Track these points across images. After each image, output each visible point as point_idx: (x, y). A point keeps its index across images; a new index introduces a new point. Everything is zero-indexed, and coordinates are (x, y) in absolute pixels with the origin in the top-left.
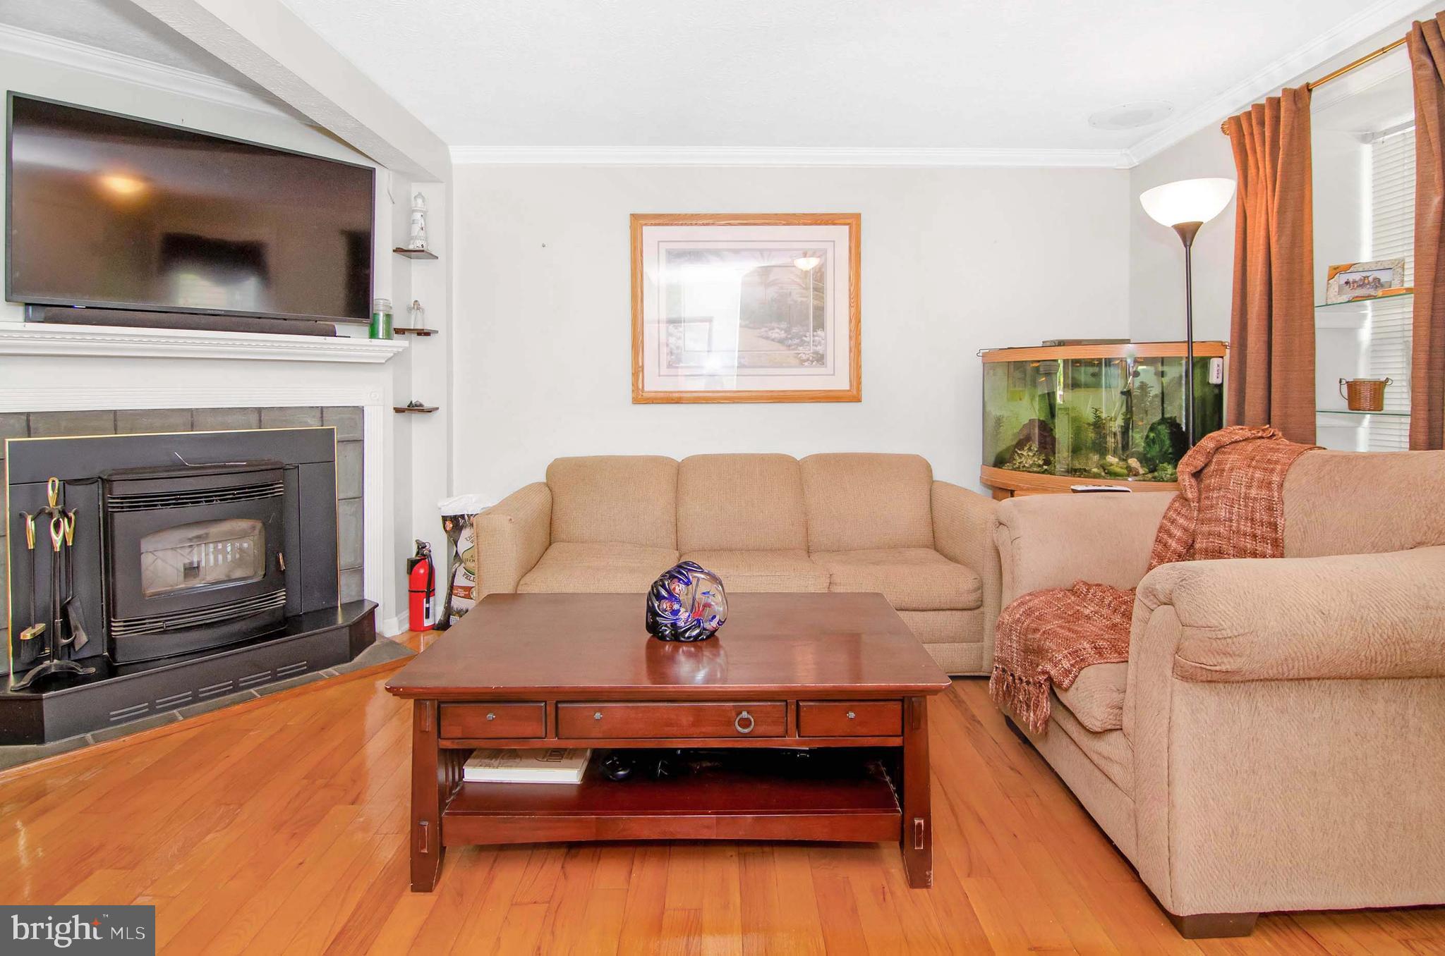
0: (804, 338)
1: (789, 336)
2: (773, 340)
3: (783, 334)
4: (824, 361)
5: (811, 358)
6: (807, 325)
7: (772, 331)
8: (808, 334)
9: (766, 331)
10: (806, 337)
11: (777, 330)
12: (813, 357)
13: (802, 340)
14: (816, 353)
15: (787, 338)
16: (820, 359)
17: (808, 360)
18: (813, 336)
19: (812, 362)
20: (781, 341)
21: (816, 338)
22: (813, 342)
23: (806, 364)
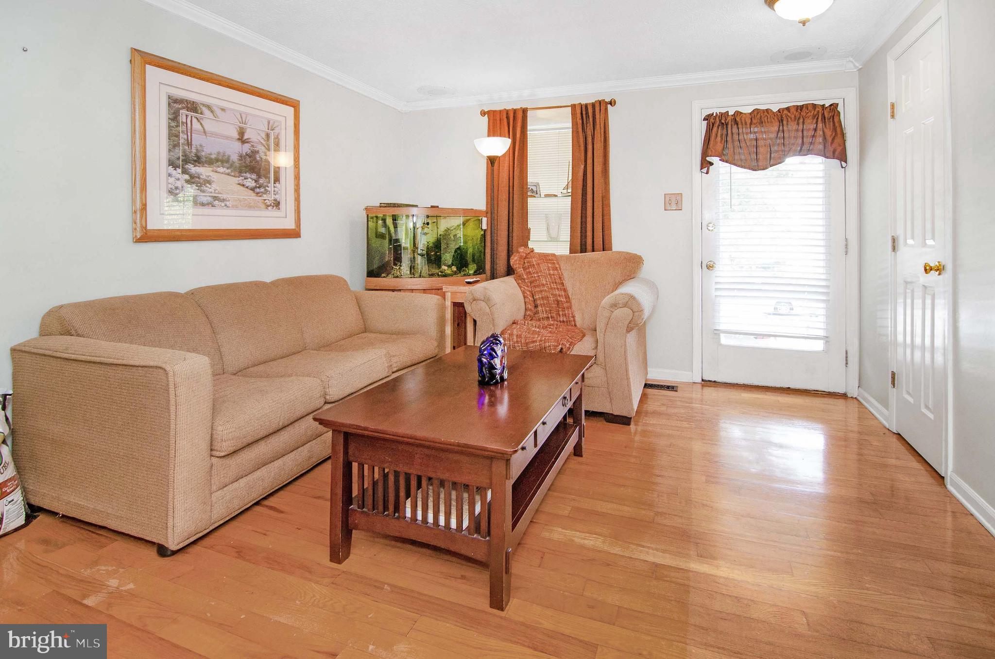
0: (267, 188)
1: (258, 186)
2: (247, 187)
3: (253, 184)
4: (280, 206)
5: (272, 204)
6: (269, 178)
7: (246, 180)
8: (269, 185)
9: (243, 180)
10: (268, 187)
11: (250, 180)
12: (274, 203)
13: (266, 190)
14: (275, 200)
15: (256, 187)
16: (277, 204)
17: (271, 205)
18: (274, 187)
19: (273, 207)
20: (253, 189)
21: (276, 189)
22: (274, 191)
23: (269, 208)
